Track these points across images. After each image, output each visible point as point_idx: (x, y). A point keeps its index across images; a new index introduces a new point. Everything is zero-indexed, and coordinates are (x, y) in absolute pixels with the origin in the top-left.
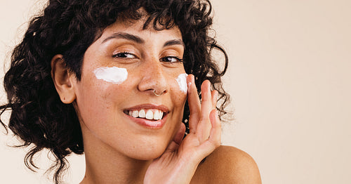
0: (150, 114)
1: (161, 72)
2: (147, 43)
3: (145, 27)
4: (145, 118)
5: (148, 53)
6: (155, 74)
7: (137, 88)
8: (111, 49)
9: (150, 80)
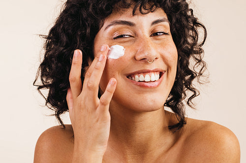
0: (147, 78)
1: (150, 45)
2: (137, 26)
3: (134, 14)
4: (144, 81)
5: (140, 32)
6: (145, 47)
7: (134, 58)
8: (112, 33)
9: (142, 52)
